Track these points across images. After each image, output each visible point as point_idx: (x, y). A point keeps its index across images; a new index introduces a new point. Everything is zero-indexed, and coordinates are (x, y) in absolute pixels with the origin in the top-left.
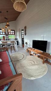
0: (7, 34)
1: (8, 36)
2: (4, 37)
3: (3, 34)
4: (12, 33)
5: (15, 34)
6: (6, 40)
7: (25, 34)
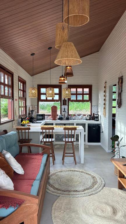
0: (65, 100)
1: (66, 107)
2: (54, 109)
3: (53, 100)
4: (83, 94)
5: (90, 100)
6: (61, 119)
7: (120, 104)
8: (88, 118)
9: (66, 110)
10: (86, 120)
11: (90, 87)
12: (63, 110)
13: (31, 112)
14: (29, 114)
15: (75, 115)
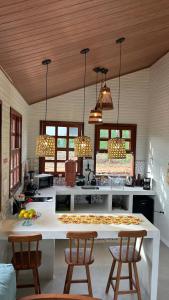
1: (91, 162)
3: (67, 149)
8: (130, 183)
9: (92, 168)
10: (127, 185)
11: (133, 128)
12: (85, 167)
13: (28, 175)
14: (26, 178)
15: (107, 177)
